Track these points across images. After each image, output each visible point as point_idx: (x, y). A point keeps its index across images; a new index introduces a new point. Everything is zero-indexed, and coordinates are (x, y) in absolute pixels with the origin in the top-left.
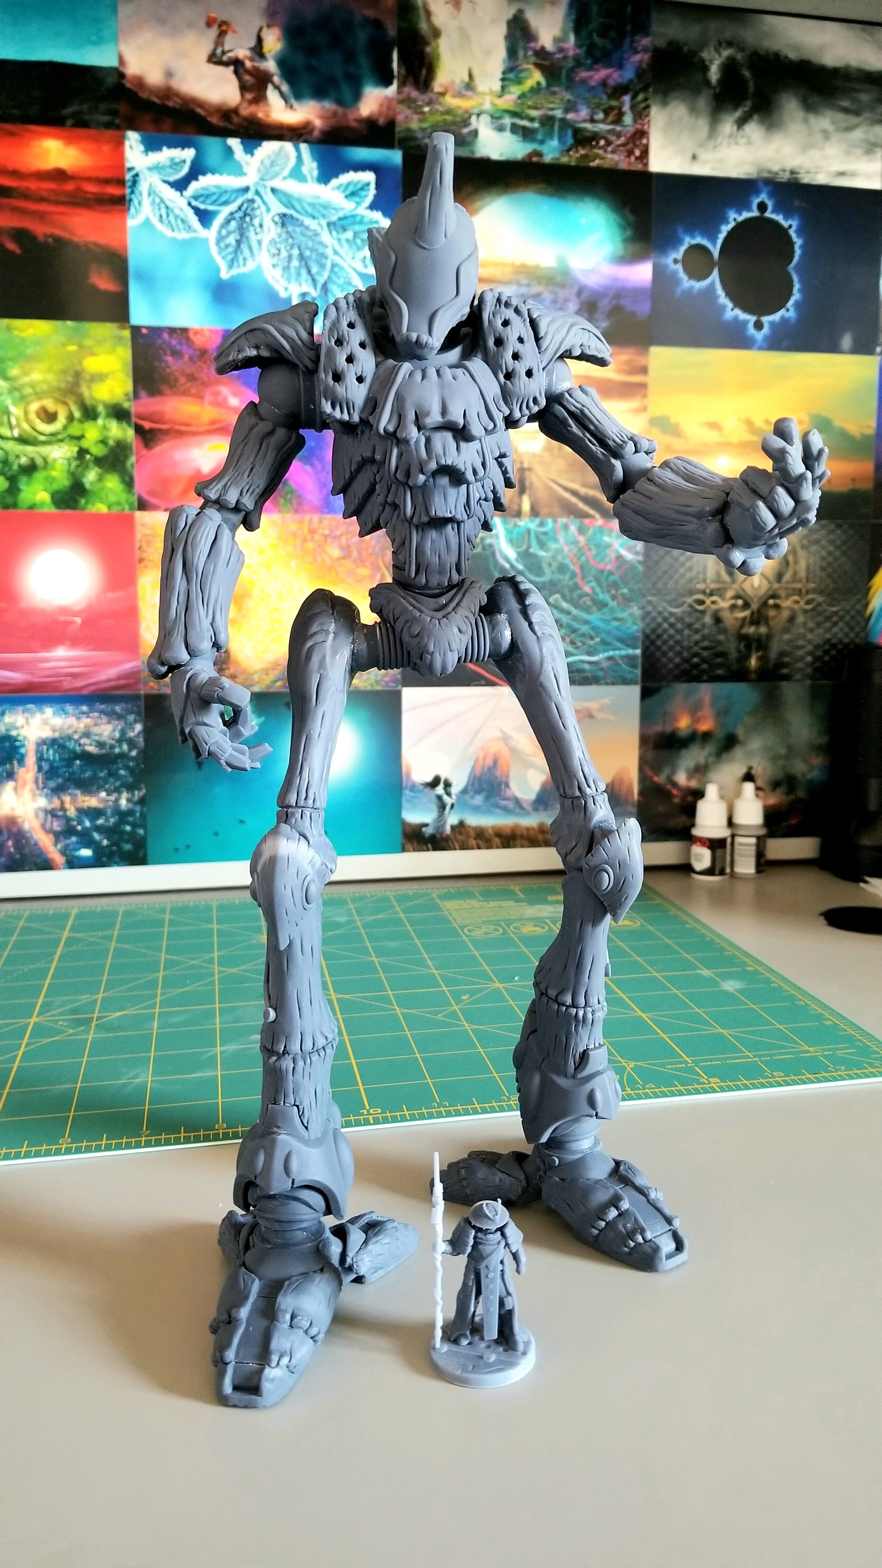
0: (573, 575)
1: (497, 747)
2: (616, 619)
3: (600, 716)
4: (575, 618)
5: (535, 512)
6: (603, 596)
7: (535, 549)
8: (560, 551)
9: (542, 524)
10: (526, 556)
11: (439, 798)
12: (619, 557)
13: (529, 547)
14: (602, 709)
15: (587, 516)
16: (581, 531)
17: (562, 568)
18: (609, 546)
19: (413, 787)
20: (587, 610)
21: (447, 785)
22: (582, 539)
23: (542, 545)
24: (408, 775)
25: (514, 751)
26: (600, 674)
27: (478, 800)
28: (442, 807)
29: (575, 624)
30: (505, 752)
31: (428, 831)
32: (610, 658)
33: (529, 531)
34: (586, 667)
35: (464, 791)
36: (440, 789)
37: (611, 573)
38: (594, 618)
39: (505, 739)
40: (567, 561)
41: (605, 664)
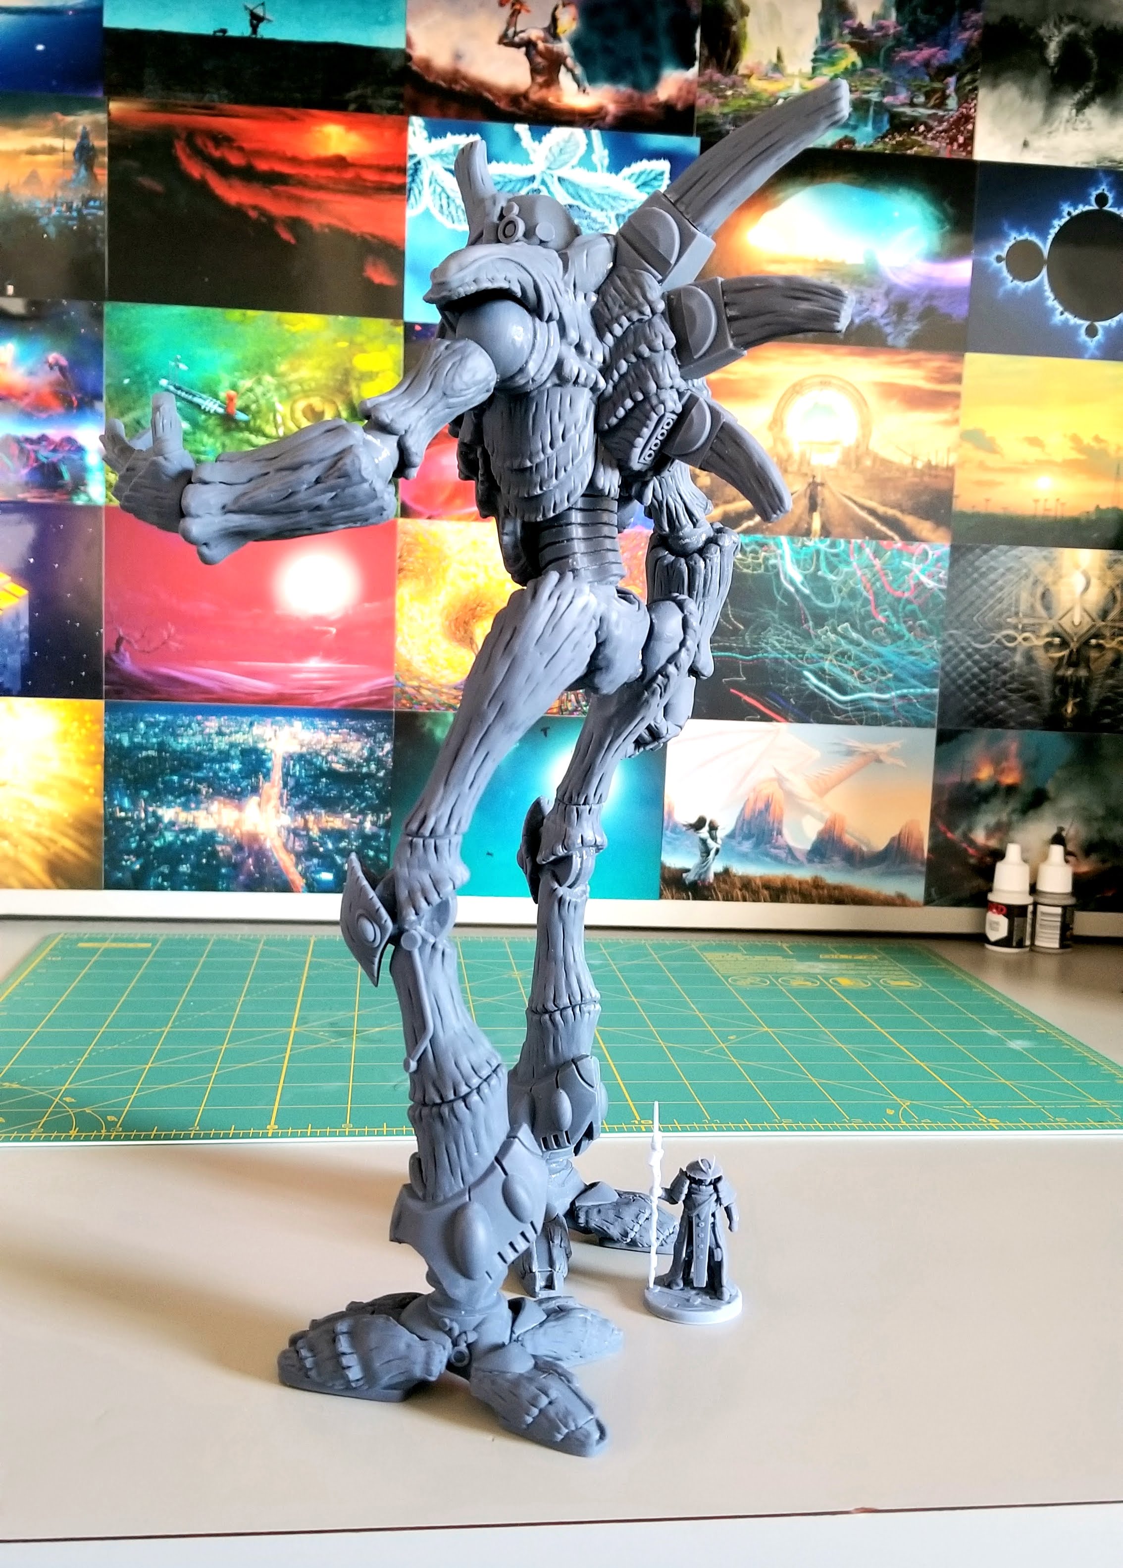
0: (866, 601)
1: (769, 789)
2: (912, 653)
3: (888, 760)
4: (865, 650)
5: (826, 532)
6: (901, 628)
7: (824, 572)
8: (852, 575)
9: (833, 545)
10: (813, 579)
11: (704, 842)
12: (919, 584)
13: (818, 569)
14: (891, 753)
15: (886, 537)
16: (877, 554)
17: (853, 595)
18: (909, 571)
19: (675, 829)
20: (879, 641)
21: (713, 828)
22: (877, 563)
23: (832, 568)
24: (671, 815)
25: (790, 795)
26: (891, 713)
27: (747, 846)
28: (707, 851)
29: (865, 658)
30: (779, 796)
31: (689, 877)
32: (903, 697)
33: (818, 552)
34: (876, 705)
35: (731, 836)
36: (704, 833)
37: (909, 602)
38: (888, 651)
39: (780, 780)
40: (860, 587)
41: (897, 703)
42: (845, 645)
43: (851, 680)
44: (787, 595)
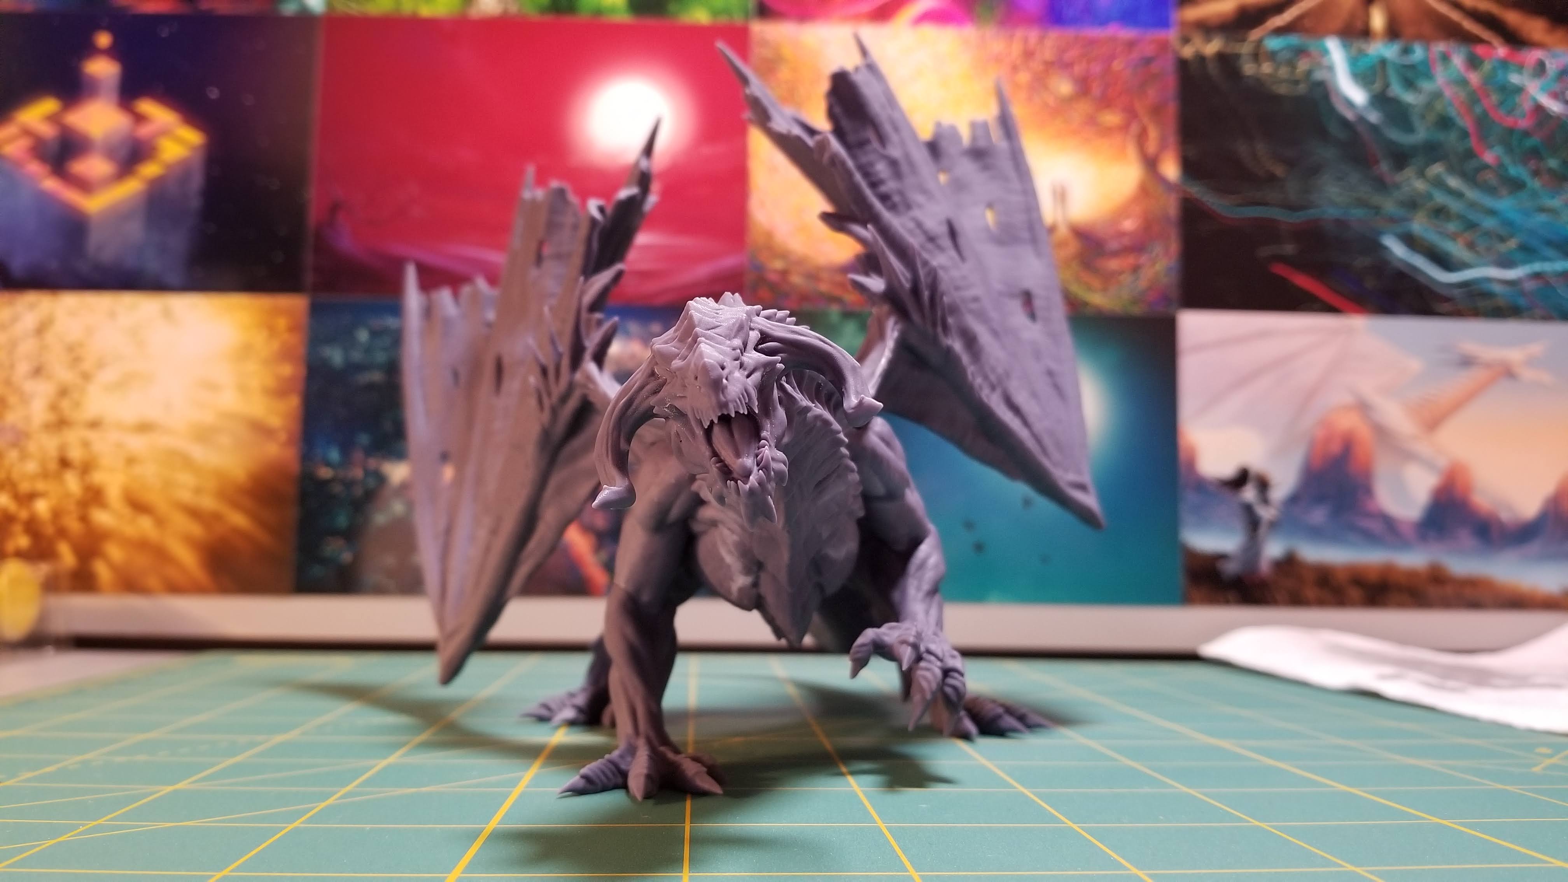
0: (1464, 134)
1: (1348, 422)
2: (1542, 210)
3: (1528, 374)
4: (1473, 205)
5: (1393, 32)
6: (1516, 171)
7: (1397, 90)
8: (1437, 95)
9: (1406, 51)
10: (1381, 100)
11: (1248, 509)
12: (1539, 109)
13: (1387, 85)
14: (1531, 362)
15: (1478, 40)
16: (1473, 63)
17: (1445, 123)
18: (1519, 90)
19: (1201, 485)
20: (1491, 191)
21: (1263, 485)
22: (1474, 78)
23: (1409, 84)
24: (1191, 464)
25: (1381, 432)
26: (1522, 302)
27: (1318, 515)
28: (1253, 523)
29: (1473, 216)
30: (1363, 432)
31: (1231, 568)
32: (1537, 276)
33: (1383, 62)
34: (1497, 288)
35: (1294, 500)
36: (1249, 494)
37: (1526, 134)
38: (1506, 204)
39: (1363, 407)
40: (1453, 112)
41: (1530, 286)
42: (1440, 198)
43: (1456, 249)
44: (1345, 123)
